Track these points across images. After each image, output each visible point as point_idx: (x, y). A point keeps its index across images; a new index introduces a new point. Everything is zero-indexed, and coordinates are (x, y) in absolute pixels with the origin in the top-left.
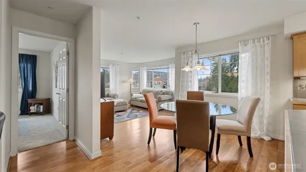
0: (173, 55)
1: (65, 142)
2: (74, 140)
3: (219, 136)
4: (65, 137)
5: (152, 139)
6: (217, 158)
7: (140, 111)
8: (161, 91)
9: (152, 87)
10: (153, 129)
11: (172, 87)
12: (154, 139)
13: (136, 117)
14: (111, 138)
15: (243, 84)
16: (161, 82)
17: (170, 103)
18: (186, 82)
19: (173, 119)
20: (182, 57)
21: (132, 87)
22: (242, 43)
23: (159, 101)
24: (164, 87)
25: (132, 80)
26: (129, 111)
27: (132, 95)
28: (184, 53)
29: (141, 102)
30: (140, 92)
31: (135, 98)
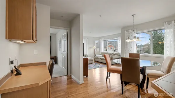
0: (120, 32)
1: (66, 76)
2: (70, 76)
3: (148, 79)
4: (66, 74)
5: (108, 79)
6: (147, 91)
7: (100, 64)
8: (113, 53)
9: (107, 50)
10: (109, 73)
11: (119, 51)
12: (109, 78)
13: (98, 67)
14: (87, 76)
15: (168, 49)
16: (112, 47)
17: (118, 60)
18: (128, 48)
19: (120, 68)
20: (126, 33)
21: (95, 51)
22: (166, 23)
23: (112, 59)
24: (115, 51)
25: (95, 47)
26: (94, 64)
27: (95, 55)
28: (127, 31)
29: (101, 59)
30: (100, 54)
31: (97, 57)
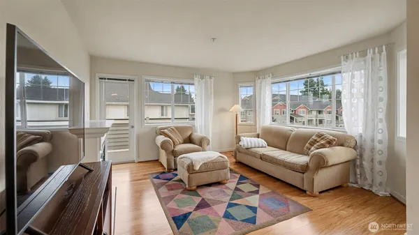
27: (239, 139)
29: (261, 158)
30: (258, 133)
31: (247, 149)
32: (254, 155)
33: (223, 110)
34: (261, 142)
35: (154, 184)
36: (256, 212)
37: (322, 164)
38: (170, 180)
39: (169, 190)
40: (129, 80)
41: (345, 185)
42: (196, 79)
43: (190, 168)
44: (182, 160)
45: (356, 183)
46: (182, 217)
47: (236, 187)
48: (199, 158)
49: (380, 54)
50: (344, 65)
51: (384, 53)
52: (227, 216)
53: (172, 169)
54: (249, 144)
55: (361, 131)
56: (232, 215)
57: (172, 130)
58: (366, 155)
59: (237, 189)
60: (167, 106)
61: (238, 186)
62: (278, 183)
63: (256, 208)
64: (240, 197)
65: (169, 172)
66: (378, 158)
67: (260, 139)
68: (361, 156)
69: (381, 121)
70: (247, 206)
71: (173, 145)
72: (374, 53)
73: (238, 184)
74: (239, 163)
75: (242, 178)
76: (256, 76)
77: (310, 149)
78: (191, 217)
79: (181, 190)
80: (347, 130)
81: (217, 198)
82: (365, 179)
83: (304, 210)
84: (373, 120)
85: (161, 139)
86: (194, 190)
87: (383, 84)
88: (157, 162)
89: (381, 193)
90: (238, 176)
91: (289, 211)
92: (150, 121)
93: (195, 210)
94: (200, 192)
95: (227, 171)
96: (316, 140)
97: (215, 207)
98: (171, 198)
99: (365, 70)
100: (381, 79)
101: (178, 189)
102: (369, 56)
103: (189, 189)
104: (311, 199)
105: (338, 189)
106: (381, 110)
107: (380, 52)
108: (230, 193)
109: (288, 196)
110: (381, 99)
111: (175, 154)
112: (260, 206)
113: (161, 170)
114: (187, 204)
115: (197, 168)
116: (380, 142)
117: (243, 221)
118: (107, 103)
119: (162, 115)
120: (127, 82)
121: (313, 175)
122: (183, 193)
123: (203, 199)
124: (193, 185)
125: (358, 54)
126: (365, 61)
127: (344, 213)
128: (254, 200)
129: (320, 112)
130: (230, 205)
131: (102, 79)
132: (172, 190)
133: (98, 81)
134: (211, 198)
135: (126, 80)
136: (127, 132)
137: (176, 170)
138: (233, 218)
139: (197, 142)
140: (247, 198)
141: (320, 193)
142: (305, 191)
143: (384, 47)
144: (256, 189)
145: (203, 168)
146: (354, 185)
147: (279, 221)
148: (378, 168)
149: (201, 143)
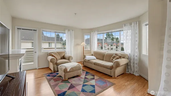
29: (94, 64)
30: (92, 54)
31: (88, 60)
32: (91, 63)
33: (78, 45)
34: (94, 57)
35: (47, 79)
36: (94, 88)
37: (118, 65)
38: (55, 76)
39: (55, 81)
40: (34, 30)
41: (125, 73)
42: (66, 31)
43: (65, 71)
44: (61, 67)
45: (128, 71)
46: (62, 94)
47: (85, 77)
48: (69, 66)
49: (136, 25)
50: (125, 28)
51: (138, 24)
52: (83, 91)
53: (56, 71)
54: (89, 58)
55: (130, 52)
56: (85, 90)
57: (55, 53)
58: (132, 61)
59: (85, 78)
60: (51, 42)
61: (86, 77)
62: (101, 74)
63: (94, 85)
64: (87, 82)
65: (54, 73)
66: (136, 62)
67: (93, 56)
68: (130, 61)
69: (136, 49)
70: (91, 85)
71: (56, 60)
72: (134, 24)
73: (86, 75)
74: (85, 67)
75: (87, 73)
76: (91, 31)
77: (113, 60)
78: (67, 93)
79: (61, 81)
80: (125, 52)
81: (77, 83)
82: (131, 70)
83: (113, 84)
84: (134, 48)
85: (50, 58)
86: (67, 80)
87: (137, 35)
88: (48, 68)
89: (137, 75)
90: (85, 72)
91: (107, 85)
92: (44, 49)
93: (69, 89)
94: (70, 81)
95: (81, 70)
96: (115, 56)
97: (77, 87)
98: (56, 85)
99: (131, 30)
100: (136, 33)
101: (59, 80)
102: (133, 25)
103: (65, 80)
104: (114, 79)
105: (123, 75)
106: (136, 45)
107: (136, 24)
108: (83, 80)
109: (106, 79)
110: (137, 41)
111: (57, 64)
112: (95, 84)
113: (50, 72)
114: (64, 87)
115: (68, 70)
116: (136, 56)
117: (90, 92)
118: (21, 41)
119: (49, 46)
120: (33, 31)
121: (115, 70)
122: (62, 82)
123: (71, 84)
124: (67, 78)
125: (129, 24)
126: (131, 27)
127: (126, 84)
128: (93, 82)
129: (111, 45)
130: (84, 86)
131: (19, 29)
132: (57, 81)
133: (16, 30)
134: (75, 83)
135: (32, 30)
136: (33, 55)
137: (58, 71)
138: (86, 92)
139: (67, 58)
140: (90, 82)
141: (117, 76)
142: (112, 76)
143: (138, 22)
144: (93, 77)
145: (71, 70)
146: (128, 73)
147: (104, 90)
148: (136, 66)
149: (69, 59)
